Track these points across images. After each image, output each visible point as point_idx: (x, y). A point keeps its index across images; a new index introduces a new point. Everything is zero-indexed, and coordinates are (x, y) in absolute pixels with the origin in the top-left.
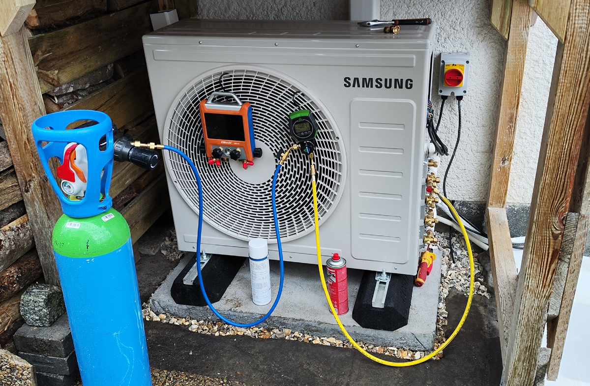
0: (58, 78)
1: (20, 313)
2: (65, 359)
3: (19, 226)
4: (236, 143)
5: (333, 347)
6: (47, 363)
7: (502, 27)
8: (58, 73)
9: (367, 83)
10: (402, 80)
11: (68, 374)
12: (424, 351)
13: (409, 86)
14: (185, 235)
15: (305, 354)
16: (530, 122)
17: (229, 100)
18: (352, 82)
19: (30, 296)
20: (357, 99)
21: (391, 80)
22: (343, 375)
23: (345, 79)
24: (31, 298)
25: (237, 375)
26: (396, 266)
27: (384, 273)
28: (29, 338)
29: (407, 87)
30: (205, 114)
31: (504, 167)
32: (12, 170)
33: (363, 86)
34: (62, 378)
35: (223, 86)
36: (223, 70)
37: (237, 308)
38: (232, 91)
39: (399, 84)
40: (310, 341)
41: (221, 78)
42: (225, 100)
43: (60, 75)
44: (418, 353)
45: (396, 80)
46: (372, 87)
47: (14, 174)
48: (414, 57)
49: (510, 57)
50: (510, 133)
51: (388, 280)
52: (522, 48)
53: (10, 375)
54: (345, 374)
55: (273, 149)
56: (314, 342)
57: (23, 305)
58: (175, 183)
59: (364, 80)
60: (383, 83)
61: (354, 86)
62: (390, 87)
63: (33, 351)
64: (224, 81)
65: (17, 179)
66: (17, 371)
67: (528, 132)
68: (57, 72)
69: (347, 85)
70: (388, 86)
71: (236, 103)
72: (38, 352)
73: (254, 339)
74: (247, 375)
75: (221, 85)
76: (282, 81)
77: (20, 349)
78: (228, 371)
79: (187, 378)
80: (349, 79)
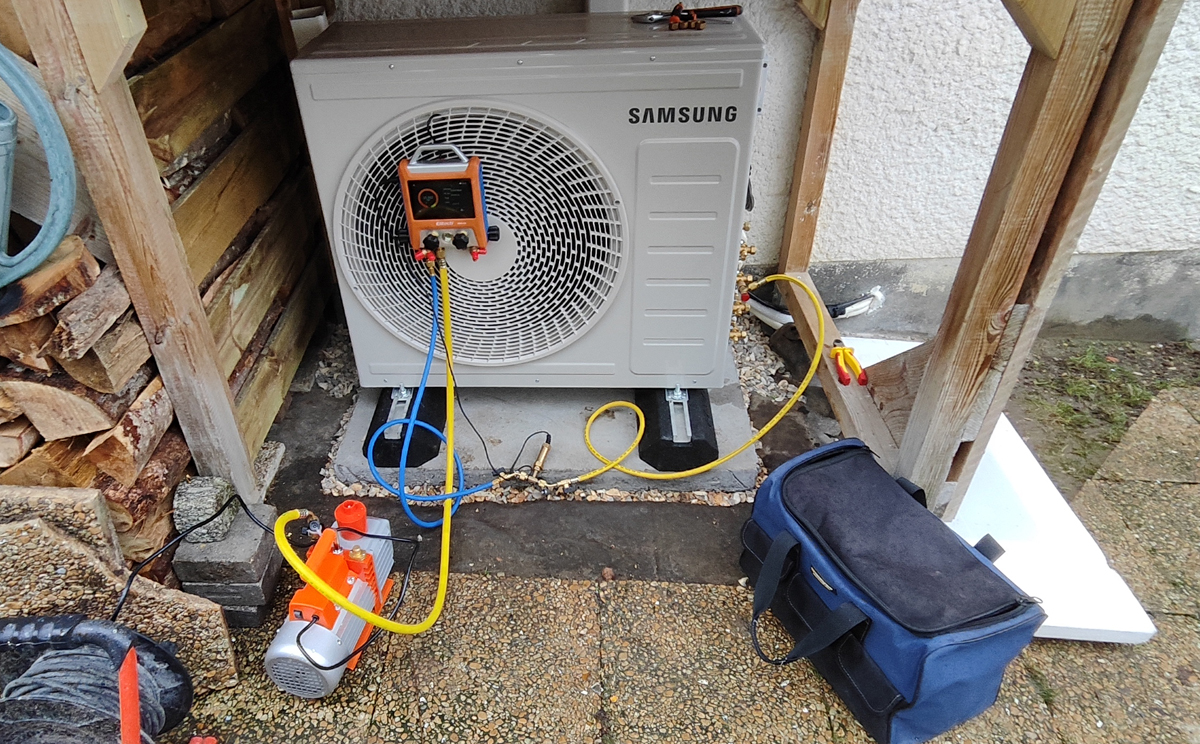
0: (171, 148)
1: (175, 527)
2: (259, 584)
3: (154, 397)
4: (461, 222)
5: (617, 503)
6: (229, 593)
7: (816, 12)
8: (169, 140)
9: (666, 115)
10: (720, 109)
11: (264, 604)
12: (744, 491)
13: (731, 117)
14: (372, 364)
15: (583, 518)
16: (844, 147)
17: (442, 157)
18: (641, 115)
19: (188, 500)
20: (650, 141)
21: (703, 109)
22: (646, 541)
23: (631, 112)
24: (191, 504)
25: (497, 563)
26: (695, 379)
27: (679, 390)
28: (199, 563)
29: (727, 119)
30: (410, 183)
31: (809, 215)
32: (131, 313)
33: (659, 121)
34: (254, 610)
35: (433, 135)
36: (431, 109)
37: (468, 463)
38: (448, 141)
39: (715, 114)
40: (583, 498)
41: (429, 122)
42: (435, 156)
43: (172, 142)
44: (736, 494)
45: (712, 109)
46: (673, 121)
47: (135, 318)
48: (742, 72)
49: (826, 55)
50: (820, 166)
51: (685, 399)
52: (845, 41)
53: (190, 625)
54: (647, 540)
55: (514, 226)
56: (589, 498)
57: (179, 515)
58: (354, 290)
59: (661, 111)
60: (690, 114)
61: (644, 121)
62: (701, 120)
63: (206, 579)
64: (434, 126)
65: (141, 326)
66: (200, 618)
67: (840, 163)
68: (167, 137)
69: (634, 120)
70: (698, 118)
71: (458, 160)
72: (214, 580)
73: (502, 505)
74: (512, 561)
75: (429, 133)
76: (531, 120)
77: (183, 579)
78: (483, 558)
79: (433, 581)
80: (638, 111)
